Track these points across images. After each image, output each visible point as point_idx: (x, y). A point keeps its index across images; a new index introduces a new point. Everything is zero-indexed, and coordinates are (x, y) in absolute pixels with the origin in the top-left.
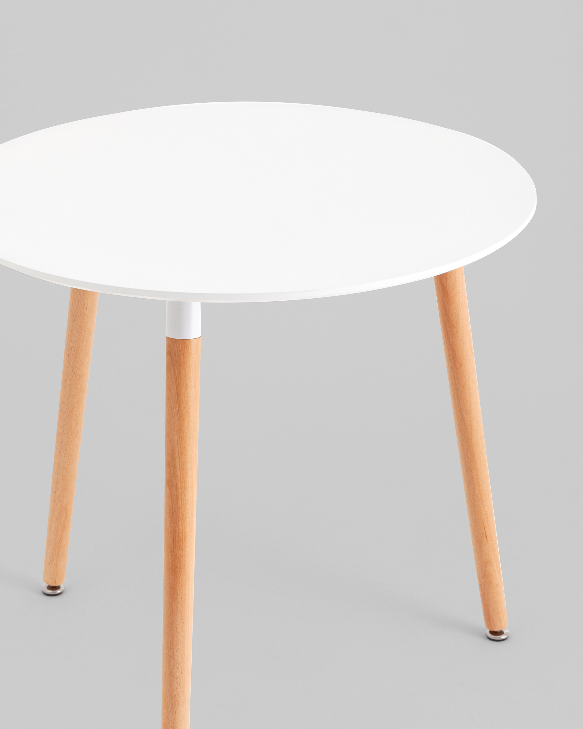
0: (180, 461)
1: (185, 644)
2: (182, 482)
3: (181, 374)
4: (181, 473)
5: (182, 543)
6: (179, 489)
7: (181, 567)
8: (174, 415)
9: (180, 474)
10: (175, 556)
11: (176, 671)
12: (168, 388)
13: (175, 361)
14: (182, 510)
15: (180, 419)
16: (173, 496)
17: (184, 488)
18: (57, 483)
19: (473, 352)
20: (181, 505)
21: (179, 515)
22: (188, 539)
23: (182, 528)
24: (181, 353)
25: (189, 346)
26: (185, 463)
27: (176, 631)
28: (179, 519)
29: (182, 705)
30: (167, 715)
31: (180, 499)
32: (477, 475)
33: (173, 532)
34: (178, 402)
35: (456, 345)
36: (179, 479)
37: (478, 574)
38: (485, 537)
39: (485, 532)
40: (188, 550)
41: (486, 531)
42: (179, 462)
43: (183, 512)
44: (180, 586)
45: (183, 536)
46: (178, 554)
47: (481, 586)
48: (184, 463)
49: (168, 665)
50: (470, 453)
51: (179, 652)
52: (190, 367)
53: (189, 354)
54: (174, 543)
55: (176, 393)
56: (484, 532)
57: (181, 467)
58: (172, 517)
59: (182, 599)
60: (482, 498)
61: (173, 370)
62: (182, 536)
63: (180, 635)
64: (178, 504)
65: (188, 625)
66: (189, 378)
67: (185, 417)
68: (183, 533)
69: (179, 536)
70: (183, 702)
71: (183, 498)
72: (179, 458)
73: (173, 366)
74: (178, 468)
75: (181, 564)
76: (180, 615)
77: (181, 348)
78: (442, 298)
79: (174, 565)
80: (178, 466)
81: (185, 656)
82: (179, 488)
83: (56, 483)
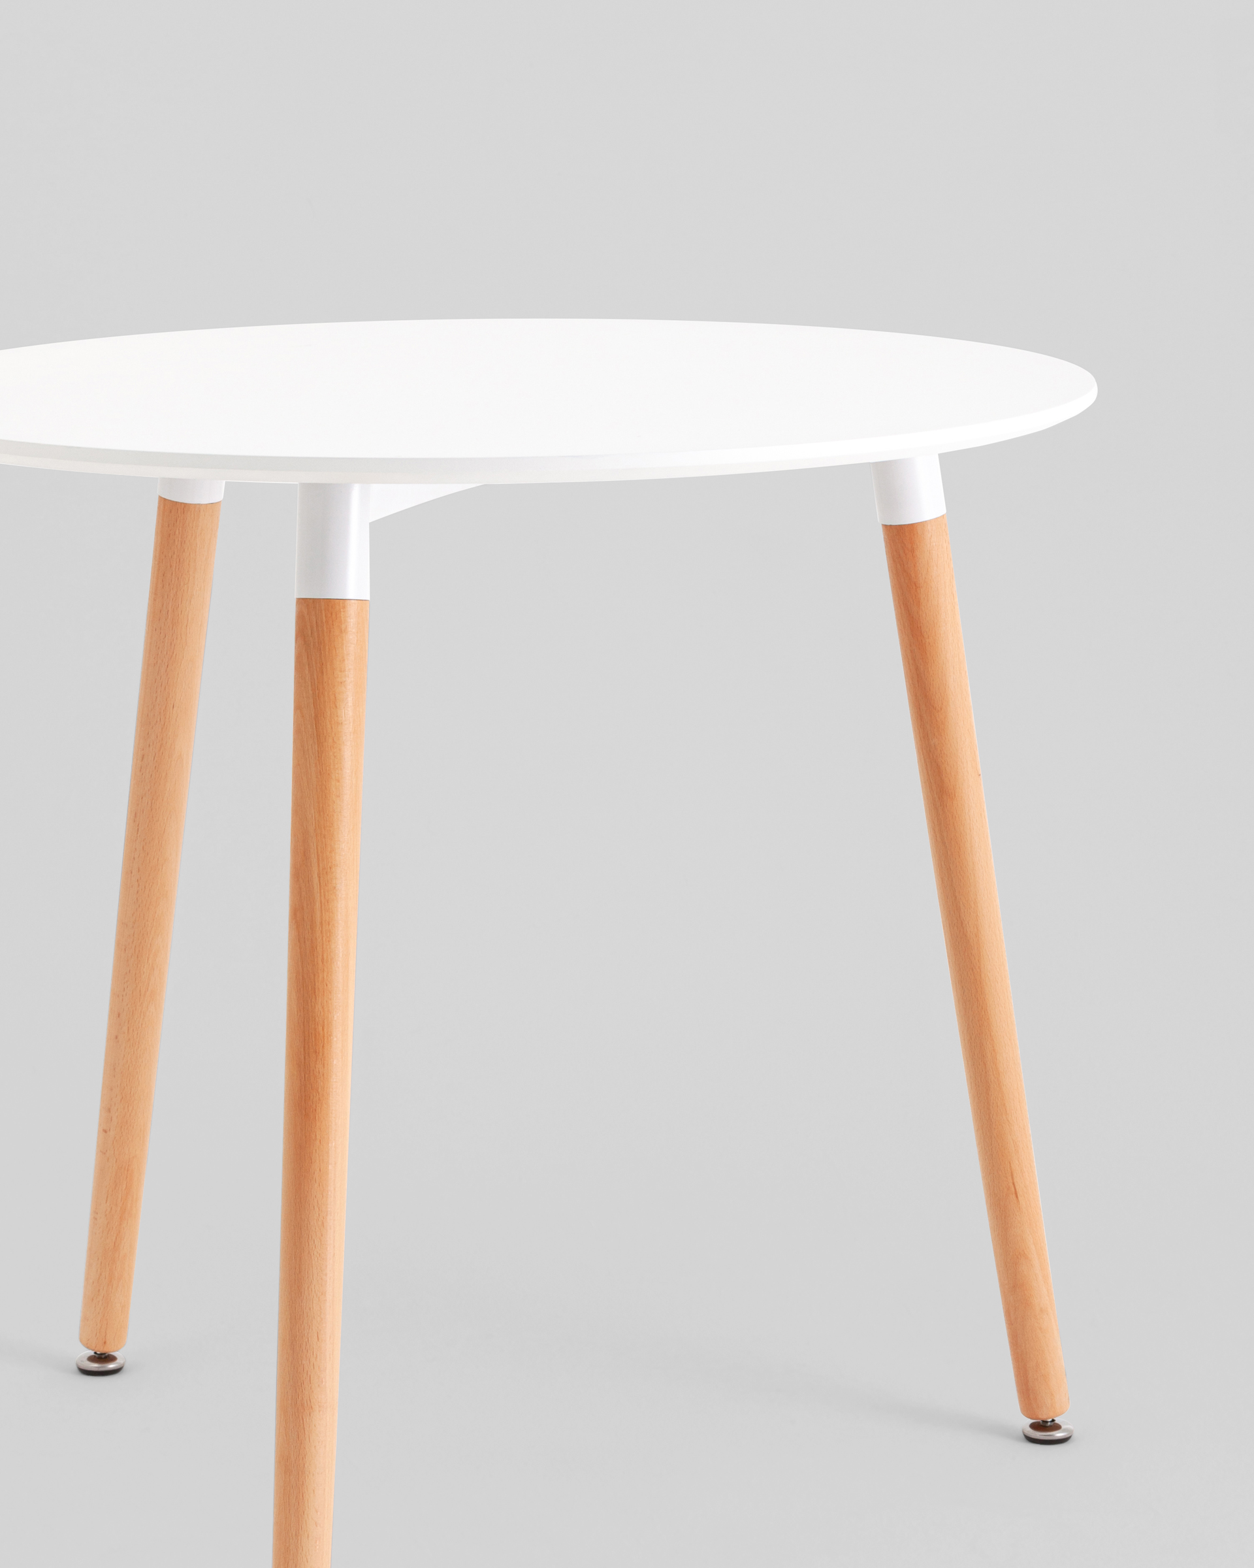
0: (321, 865)
1: (326, 1275)
2: (323, 912)
3: (325, 674)
4: (322, 891)
5: (323, 1047)
6: (318, 928)
7: (319, 1099)
8: (308, 765)
9: (320, 893)
10: (307, 1076)
11: (306, 1334)
12: (298, 707)
13: (312, 647)
14: (323, 971)
15: (320, 772)
16: (305, 942)
17: (329, 924)
18: (109, 1111)
19: (980, 772)
20: (320, 962)
21: (317, 984)
22: (335, 1039)
23: (322, 1014)
24: (325, 629)
25: (342, 613)
26: (330, 868)
27: (307, 1244)
28: (317, 994)
29: (319, 1411)
30: (286, 1436)
31: (318, 948)
32: (994, 1050)
33: (304, 1022)
34: (317, 735)
35: (943, 752)
36: (318, 905)
37: (1002, 1285)
38: (1014, 1196)
39: (1014, 1184)
40: (335, 1062)
41: (1015, 1181)
42: (319, 865)
43: (325, 977)
44: (318, 1142)
45: (325, 1030)
46: (313, 1070)
47: (1008, 1314)
48: (329, 870)
49: (288, 1320)
50: (978, 1000)
51: (313, 1290)
52: (344, 660)
53: (341, 632)
54: (304, 1047)
55: (313, 715)
56: (1011, 1185)
57: (322, 878)
58: (302, 989)
59: (320, 1170)
60: (1004, 1105)
61: (307, 667)
62: (323, 1030)
63: (315, 1253)
64: (316, 960)
65: (334, 1232)
66: (341, 683)
67: (332, 767)
68: (326, 1025)
69: (315, 1029)
70: (319, 1406)
71: (325, 946)
72: (318, 859)
73: (308, 658)
74: (316, 880)
75: (319, 1094)
76: (316, 1207)
77: (324, 618)
78: (911, 646)
79: (305, 1096)
80: (315, 876)
81: (326, 1300)
82: (318, 923)
83: (107, 1109)
